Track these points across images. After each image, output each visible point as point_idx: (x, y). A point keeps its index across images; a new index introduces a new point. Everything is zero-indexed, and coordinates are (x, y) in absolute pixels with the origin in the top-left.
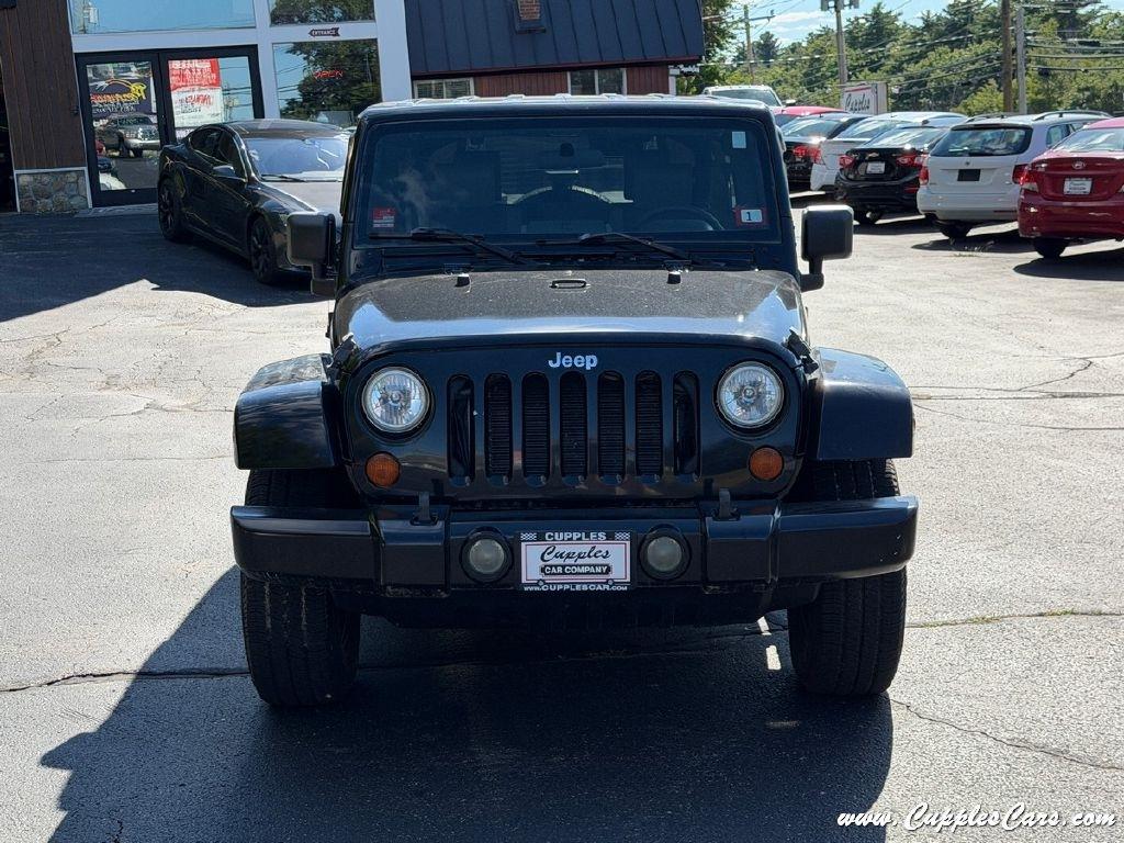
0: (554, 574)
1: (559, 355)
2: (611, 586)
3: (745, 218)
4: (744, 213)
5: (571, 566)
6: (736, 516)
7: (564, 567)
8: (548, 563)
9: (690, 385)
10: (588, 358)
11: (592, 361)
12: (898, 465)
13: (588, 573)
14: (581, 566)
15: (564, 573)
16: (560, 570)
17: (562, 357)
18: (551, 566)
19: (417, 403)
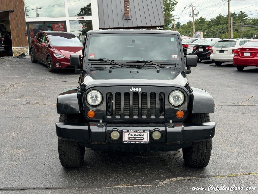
0: (131, 139)
1: (132, 88)
2: (144, 142)
3: (173, 57)
4: (173, 56)
5: (135, 138)
6: (173, 127)
7: (133, 138)
8: (129, 137)
9: (163, 96)
10: (139, 89)
11: (140, 90)
12: (210, 115)
13: (139, 139)
14: (137, 138)
15: (133, 139)
16: (132, 138)
17: (133, 88)
18: (130, 138)
19: (99, 99)
